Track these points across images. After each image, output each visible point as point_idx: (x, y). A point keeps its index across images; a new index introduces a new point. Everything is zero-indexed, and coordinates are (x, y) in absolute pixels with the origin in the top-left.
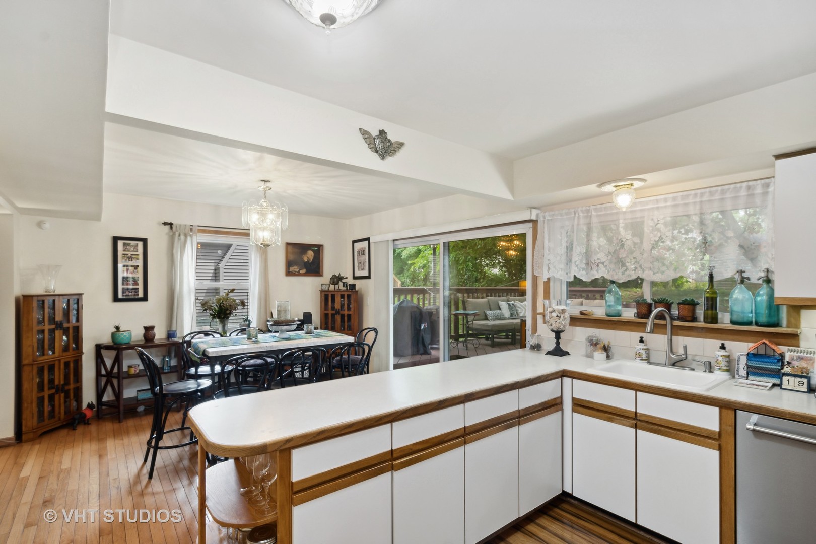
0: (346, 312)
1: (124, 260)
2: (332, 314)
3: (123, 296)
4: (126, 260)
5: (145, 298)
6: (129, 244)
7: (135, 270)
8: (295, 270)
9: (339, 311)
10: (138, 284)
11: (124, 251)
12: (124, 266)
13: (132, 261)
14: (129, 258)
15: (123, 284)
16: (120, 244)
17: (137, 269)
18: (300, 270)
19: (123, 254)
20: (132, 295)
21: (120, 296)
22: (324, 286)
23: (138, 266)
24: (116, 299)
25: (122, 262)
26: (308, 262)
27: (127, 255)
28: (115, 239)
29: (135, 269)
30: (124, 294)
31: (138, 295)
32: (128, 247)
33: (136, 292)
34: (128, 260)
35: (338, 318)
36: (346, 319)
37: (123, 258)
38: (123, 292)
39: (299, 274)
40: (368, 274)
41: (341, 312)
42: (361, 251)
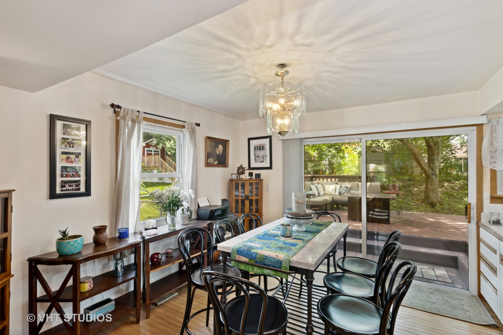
0: (254, 198)
1: (63, 146)
2: (242, 200)
3: (62, 190)
4: (66, 146)
5: (88, 193)
6: (69, 126)
7: (76, 159)
8: (211, 161)
9: (248, 197)
10: (79, 176)
11: (64, 134)
12: (63, 153)
13: (73, 147)
14: (69, 143)
15: (62, 176)
16: (59, 124)
17: (78, 157)
18: (214, 161)
19: (63, 139)
20: (73, 190)
21: (58, 191)
22: (233, 176)
23: (80, 154)
24: (53, 195)
25: (61, 148)
26: (219, 154)
27: (68, 139)
28: (53, 118)
29: (76, 157)
30: (63, 189)
31: (79, 189)
32: (68, 130)
33: (77, 186)
34: (68, 146)
35: (247, 203)
36: (254, 203)
37: (63, 143)
38: (62, 186)
39: (213, 166)
40: (269, 166)
41: (250, 198)
42: (259, 147)
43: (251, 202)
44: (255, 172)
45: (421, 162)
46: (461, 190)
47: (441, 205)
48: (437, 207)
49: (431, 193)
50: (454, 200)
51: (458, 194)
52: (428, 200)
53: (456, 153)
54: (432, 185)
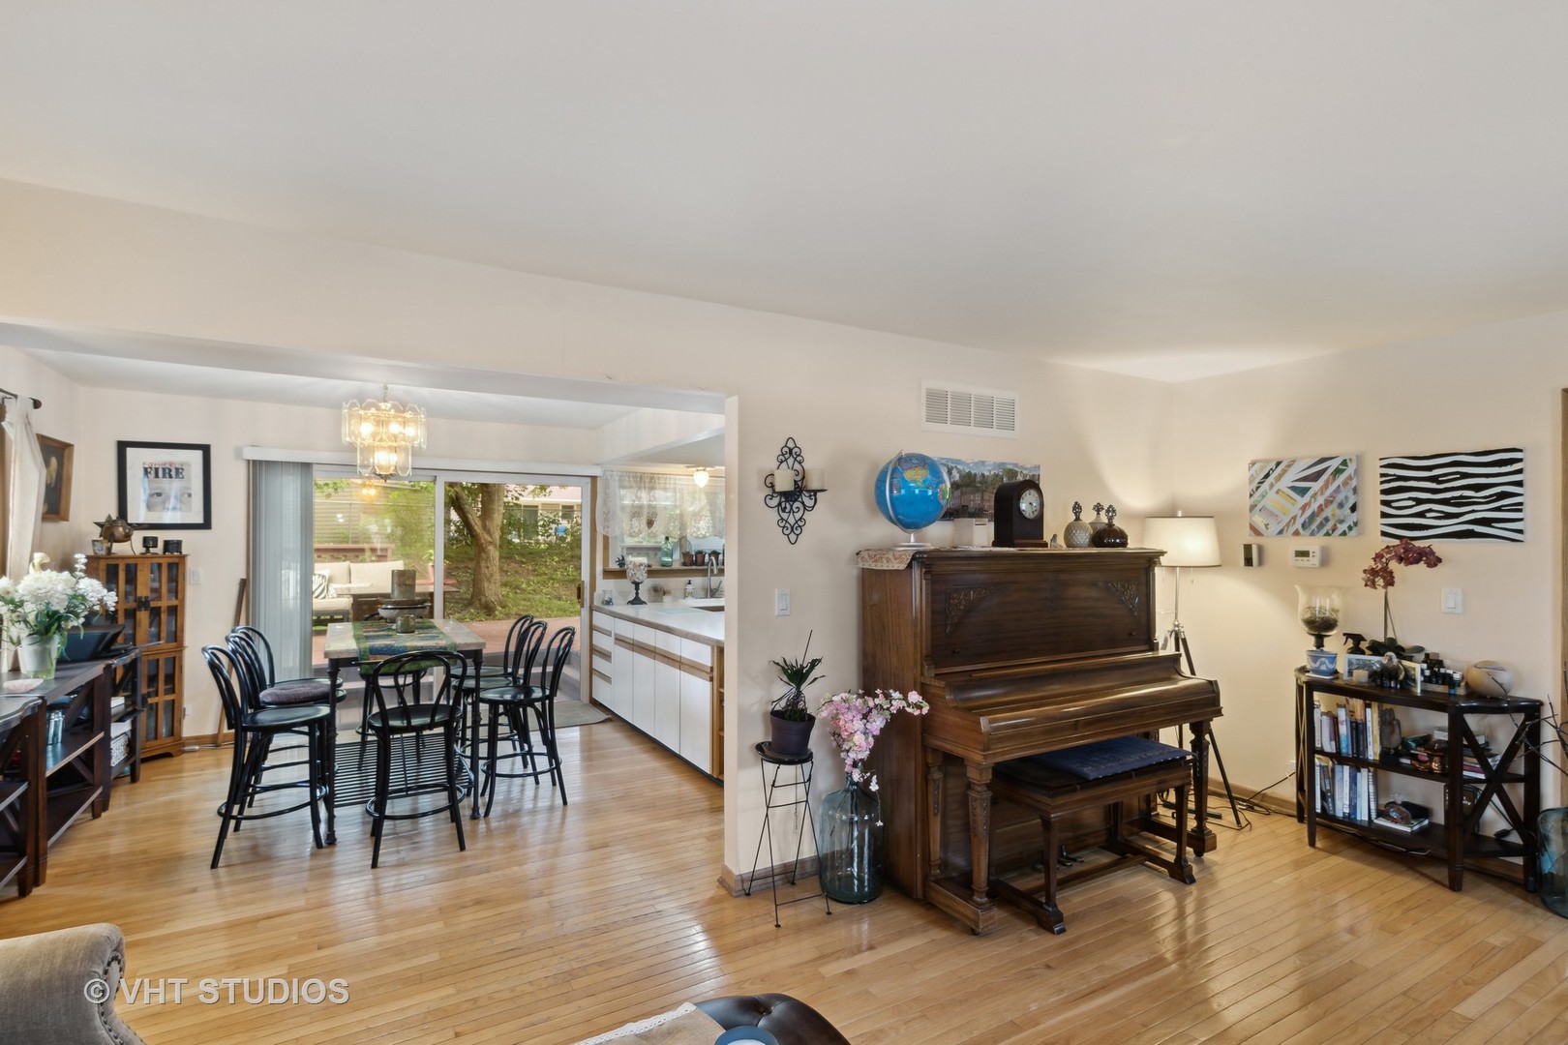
0: (165, 602)
2: (127, 611)
9: (147, 601)
22: (98, 546)
26: (50, 484)
35: (144, 617)
36: (164, 616)
40: (200, 520)
41: (153, 604)
42: (164, 469)
43: (155, 613)
44: (163, 536)
45: (470, 516)
46: (533, 575)
47: (503, 607)
48: (497, 613)
49: (486, 585)
50: (523, 596)
51: (529, 585)
52: (480, 600)
53: (521, 498)
54: (487, 567)
